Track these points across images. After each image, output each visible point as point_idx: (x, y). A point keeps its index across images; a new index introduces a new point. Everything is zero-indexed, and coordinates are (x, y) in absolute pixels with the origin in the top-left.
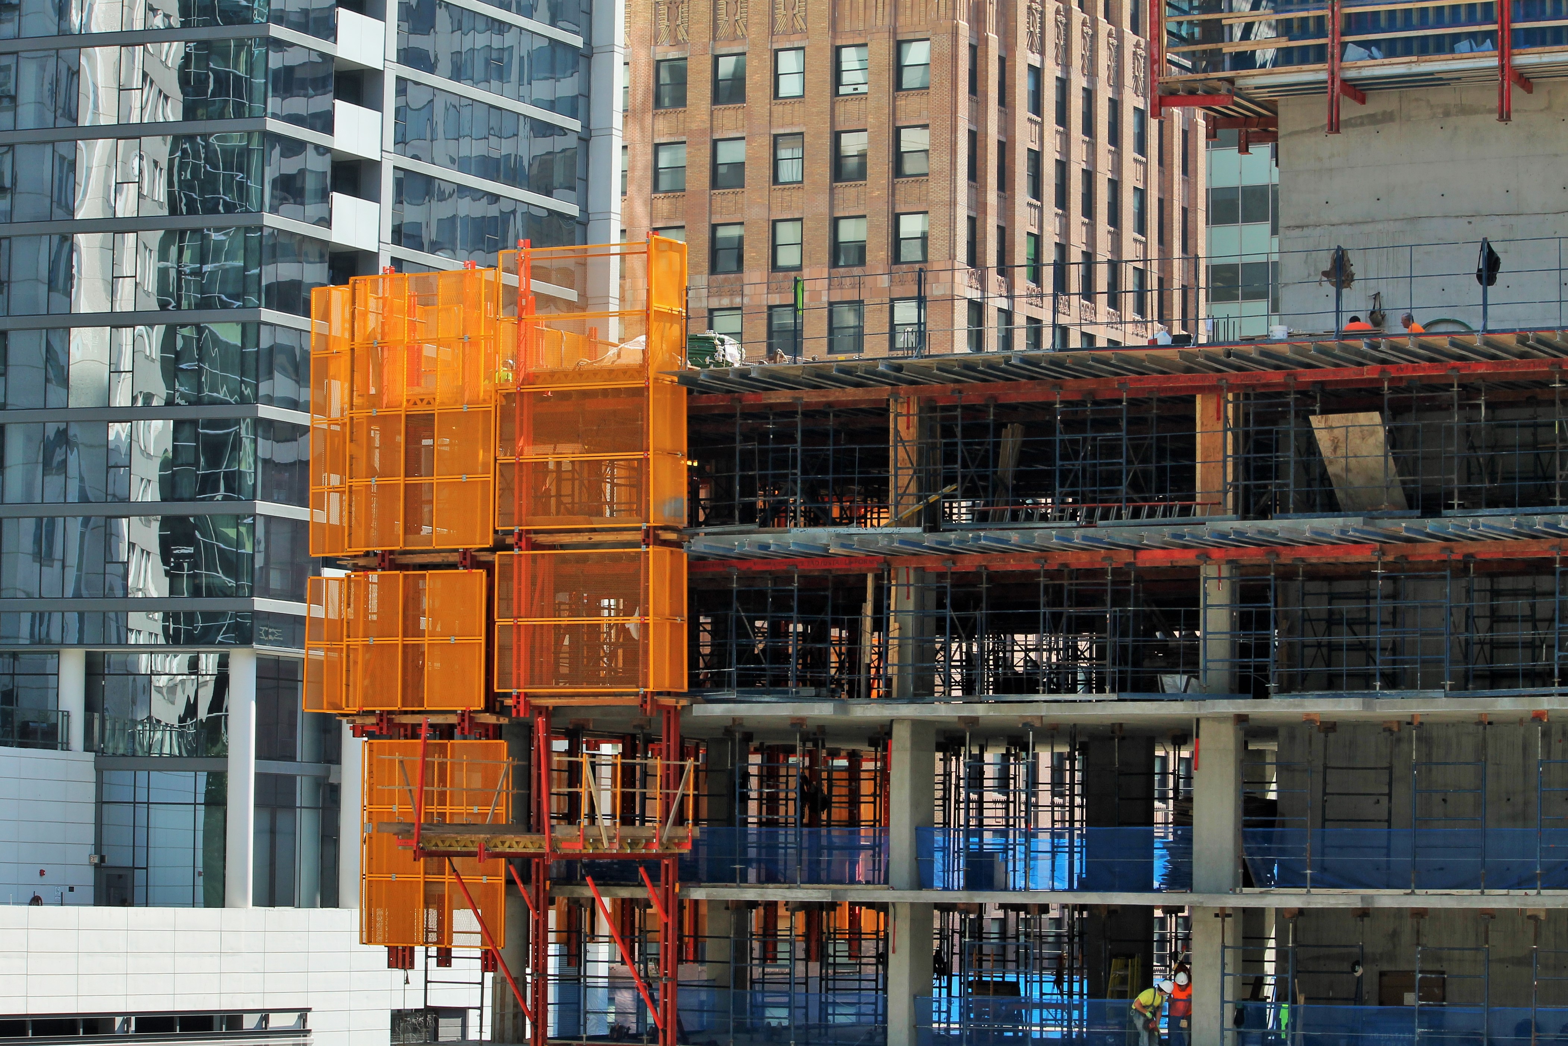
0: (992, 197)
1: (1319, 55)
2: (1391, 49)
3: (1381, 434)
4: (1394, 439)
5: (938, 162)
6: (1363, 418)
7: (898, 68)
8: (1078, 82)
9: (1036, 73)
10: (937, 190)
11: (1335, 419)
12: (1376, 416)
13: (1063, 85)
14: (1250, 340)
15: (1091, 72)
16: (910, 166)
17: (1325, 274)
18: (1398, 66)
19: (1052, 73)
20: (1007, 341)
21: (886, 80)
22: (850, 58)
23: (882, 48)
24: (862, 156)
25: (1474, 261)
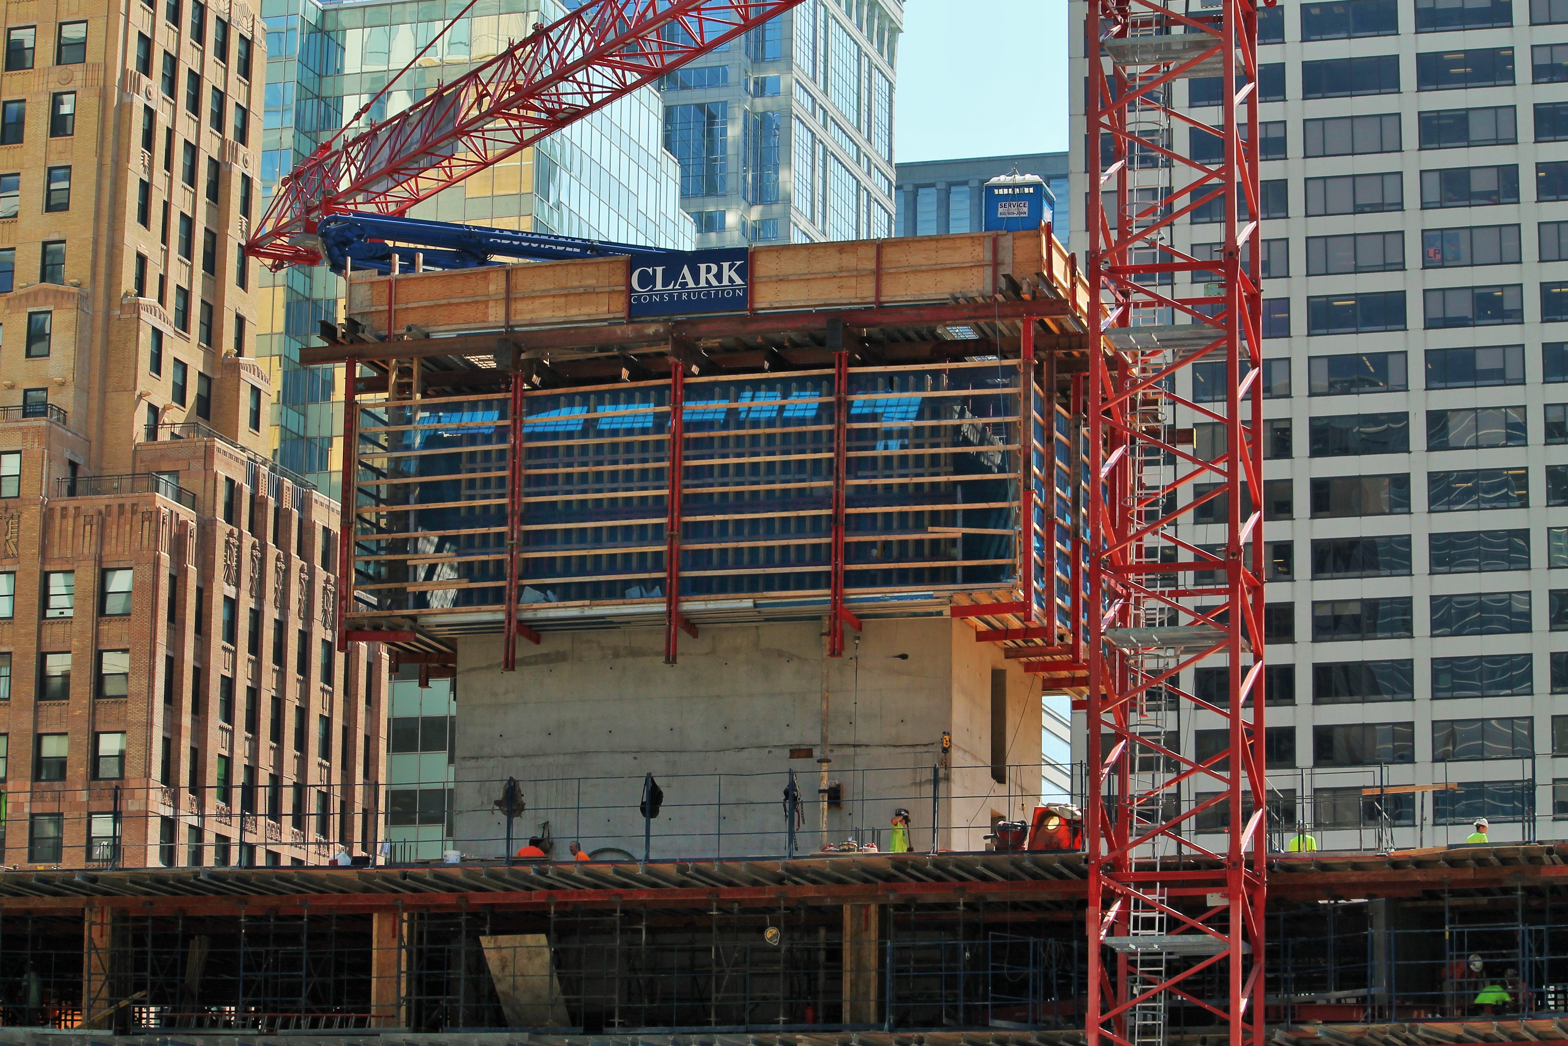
0: (187, 720)
1: (498, 596)
2: (566, 593)
3: (547, 955)
4: (559, 961)
5: (137, 685)
6: (530, 939)
7: (102, 594)
8: (271, 614)
9: (232, 604)
10: (135, 712)
11: (504, 940)
12: (542, 939)
13: (257, 616)
14: (425, 864)
15: (283, 604)
16: (110, 688)
17: (497, 803)
18: (571, 610)
19: (246, 604)
20: (197, 856)
21: (90, 606)
22: (57, 583)
23: (87, 575)
24: (66, 676)
25: (639, 794)
